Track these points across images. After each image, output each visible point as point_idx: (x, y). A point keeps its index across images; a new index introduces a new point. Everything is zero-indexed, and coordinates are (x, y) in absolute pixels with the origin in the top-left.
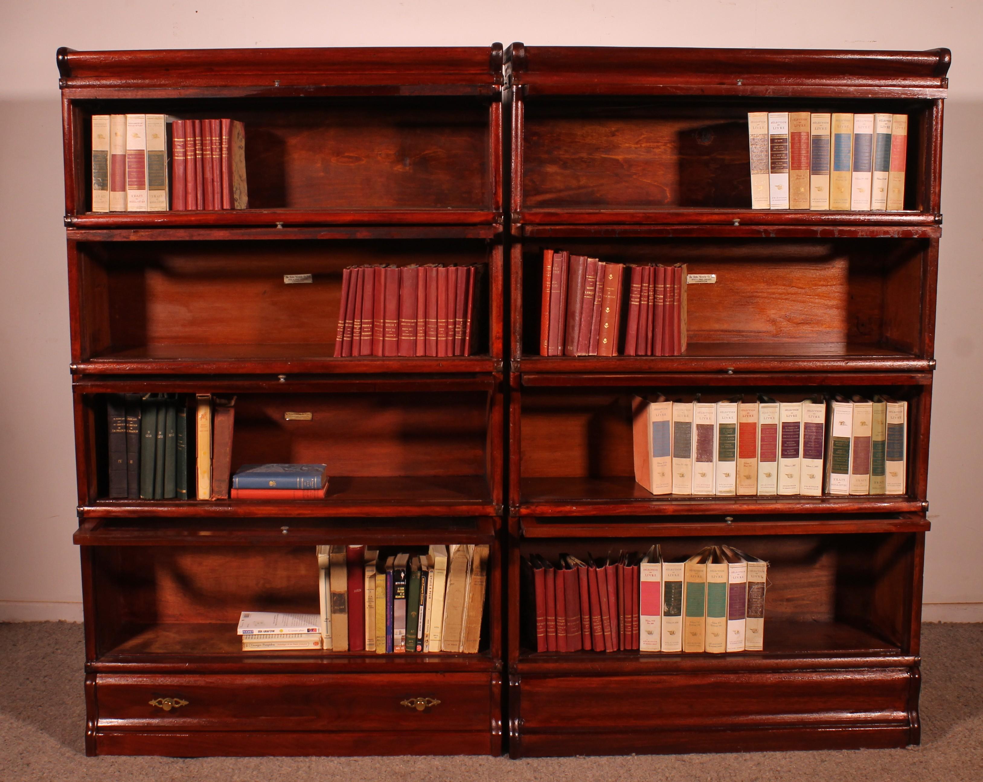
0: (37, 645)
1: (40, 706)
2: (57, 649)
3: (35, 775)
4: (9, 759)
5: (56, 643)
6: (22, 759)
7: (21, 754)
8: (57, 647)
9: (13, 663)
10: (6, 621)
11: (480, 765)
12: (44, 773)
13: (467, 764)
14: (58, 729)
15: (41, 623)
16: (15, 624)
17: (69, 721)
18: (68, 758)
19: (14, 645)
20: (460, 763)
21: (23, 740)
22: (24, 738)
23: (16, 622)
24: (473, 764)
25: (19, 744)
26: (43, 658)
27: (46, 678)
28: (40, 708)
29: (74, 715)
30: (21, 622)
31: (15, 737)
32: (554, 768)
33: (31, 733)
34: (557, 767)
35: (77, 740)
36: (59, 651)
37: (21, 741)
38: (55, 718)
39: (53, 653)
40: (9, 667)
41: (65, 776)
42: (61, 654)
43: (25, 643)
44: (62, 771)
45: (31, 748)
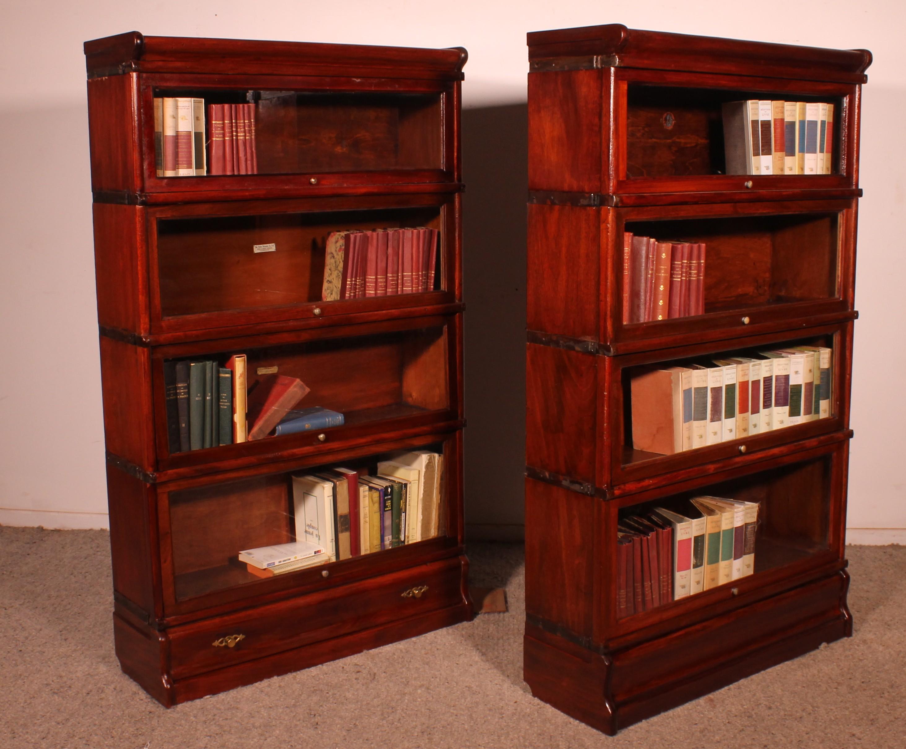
0: (81, 548)
1: (80, 595)
2: (98, 551)
3: (70, 648)
4: (51, 635)
5: (98, 547)
6: (61, 635)
7: (61, 631)
8: (98, 550)
9: (60, 561)
10: (58, 528)
11: (438, 649)
12: (78, 646)
13: (427, 648)
14: (92, 613)
15: (86, 531)
16: (64, 531)
17: (102, 608)
18: (99, 635)
19: (63, 548)
20: (421, 647)
21: (63, 621)
22: (64, 620)
23: (66, 529)
24: (431, 648)
25: (60, 624)
26: (86, 558)
27: (87, 574)
28: (79, 596)
29: (107, 603)
30: (70, 529)
31: (57, 618)
32: (499, 653)
33: (70, 616)
34: (501, 652)
35: (106, 622)
36: (99, 553)
37: (61, 622)
38: (91, 605)
39: (94, 554)
40: (57, 565)
41: (95, 649)
42: (100, 555)
43: (71, 546)
44: (93, 645)
45: (68, 627)
